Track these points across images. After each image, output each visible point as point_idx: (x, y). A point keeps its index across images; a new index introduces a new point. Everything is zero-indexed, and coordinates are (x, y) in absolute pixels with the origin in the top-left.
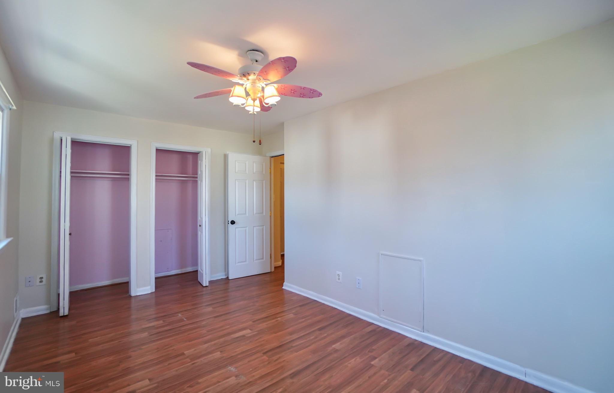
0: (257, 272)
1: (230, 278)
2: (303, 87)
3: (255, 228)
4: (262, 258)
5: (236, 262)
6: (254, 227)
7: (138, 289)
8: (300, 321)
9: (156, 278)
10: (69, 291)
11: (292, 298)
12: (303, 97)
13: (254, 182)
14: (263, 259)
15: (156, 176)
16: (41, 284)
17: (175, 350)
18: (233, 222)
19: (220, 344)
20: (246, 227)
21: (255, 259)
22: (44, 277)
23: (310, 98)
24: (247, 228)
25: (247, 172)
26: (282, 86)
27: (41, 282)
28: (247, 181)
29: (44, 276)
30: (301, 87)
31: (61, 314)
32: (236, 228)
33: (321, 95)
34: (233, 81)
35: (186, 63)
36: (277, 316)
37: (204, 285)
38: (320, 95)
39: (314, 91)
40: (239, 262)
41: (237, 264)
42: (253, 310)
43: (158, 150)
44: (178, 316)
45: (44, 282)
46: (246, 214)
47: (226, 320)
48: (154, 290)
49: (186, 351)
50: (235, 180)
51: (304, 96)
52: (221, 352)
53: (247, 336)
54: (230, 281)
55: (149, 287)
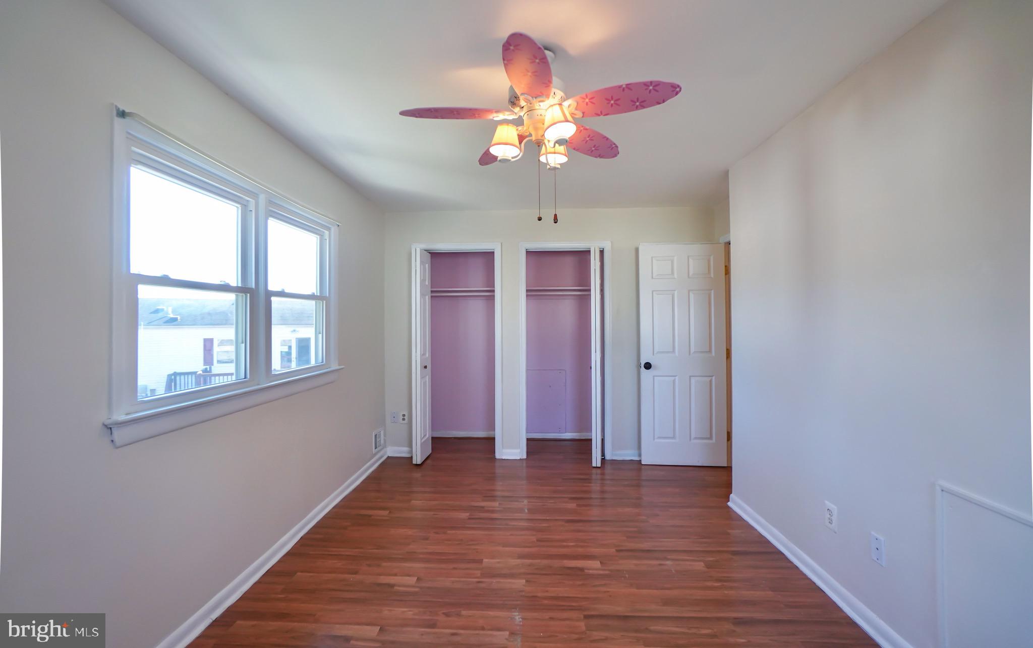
0: (698, 462)
1: (643, 463)
2: (624, 86)
3: (693, 380)
4: (709, 436)
5: (654, 437)
6: (690, 376)
7: (504, 451)
8: (709, 584)
9: (528, 440)
10: (428, 435)
11: (729, 531)
12: (644, 107)
13: (691, 294)
14: (711, 438)
15: (527, 291)
16: (404, 422)
17: (477, 552)
18: (648, 366)
19: (537, 569)
20: (676, 376)
21: (693, 436)
22: (406, 415)
23: (659, 103)
24: (677, 378)
25: (676, 276)
26: (585, 99)
27: (404, 419)
28: (676, 292)
29: (406, 413)
30: (620, 87)
31: (414, 462)
32: (654, 376)
33: (678, 89)
34: (495, 119)
35: (399, 115)
36: (669, 557)
37: (594, 465)
38: (675, 89)
39: (656, 85)
40: (659, 438)
41: (656, 440)
42: (635, 529)
43: (529, 253)
44: (523, 502)
45: (406, 421)
46: (674, 351)
47: (579, 531)
48: (525, 457)
49: (487, 558)
50: (653, 292)
51: (643, 104)
52: (527, 581)
53: (586, 571)
54: (643, 467)
55: (518, 451)
